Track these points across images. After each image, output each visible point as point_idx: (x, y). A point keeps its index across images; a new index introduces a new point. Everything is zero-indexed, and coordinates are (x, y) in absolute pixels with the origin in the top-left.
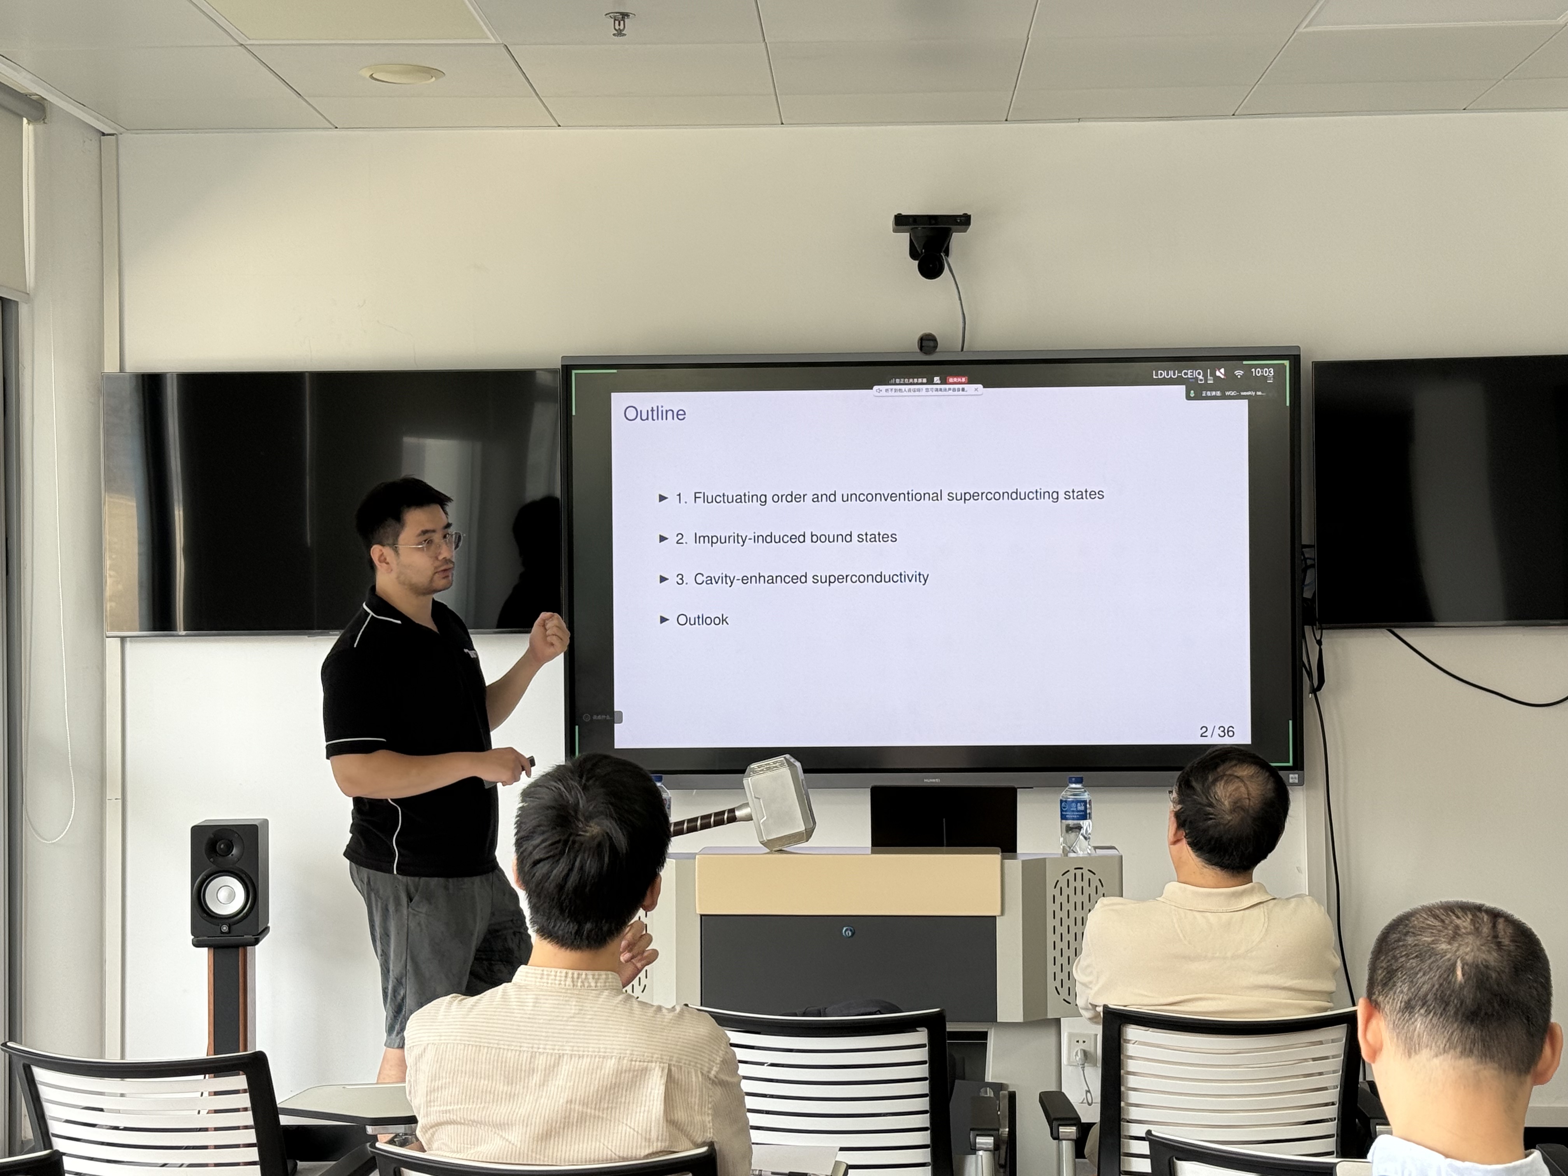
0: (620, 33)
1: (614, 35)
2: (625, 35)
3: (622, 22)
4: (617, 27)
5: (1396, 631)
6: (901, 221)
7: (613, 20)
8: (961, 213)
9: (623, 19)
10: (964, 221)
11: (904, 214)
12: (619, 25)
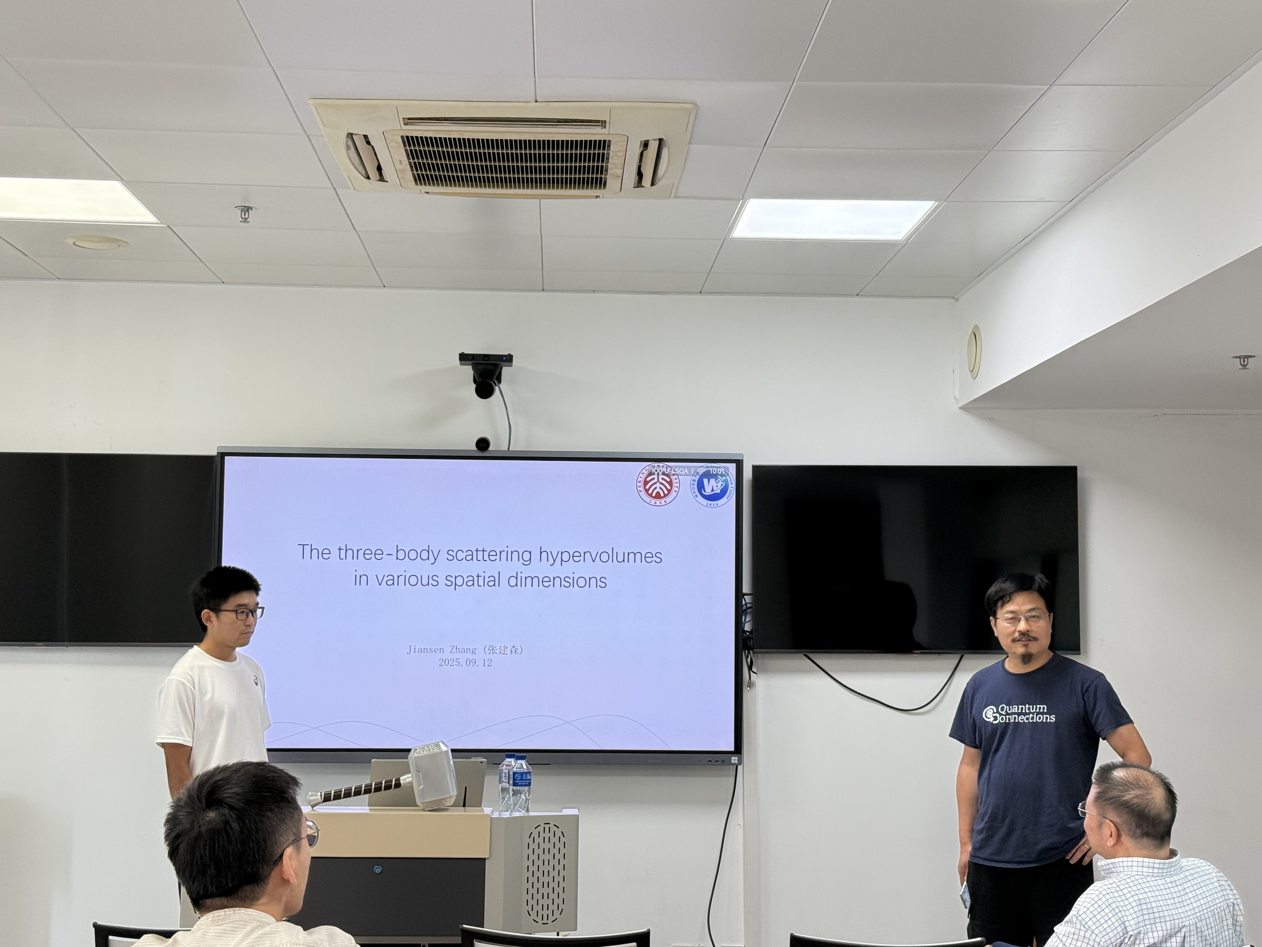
0: (245, 220)
1: (241, 221)
2: (248, 222)
3: (247, 213)
4: (243, 216)
5: (810, 655)
6: (464, 358)
7: (240, 211)
8: (506, 354)
9: (248, 211)
10: (508, 359)
11: (466, 353)
12: (245, 215)
